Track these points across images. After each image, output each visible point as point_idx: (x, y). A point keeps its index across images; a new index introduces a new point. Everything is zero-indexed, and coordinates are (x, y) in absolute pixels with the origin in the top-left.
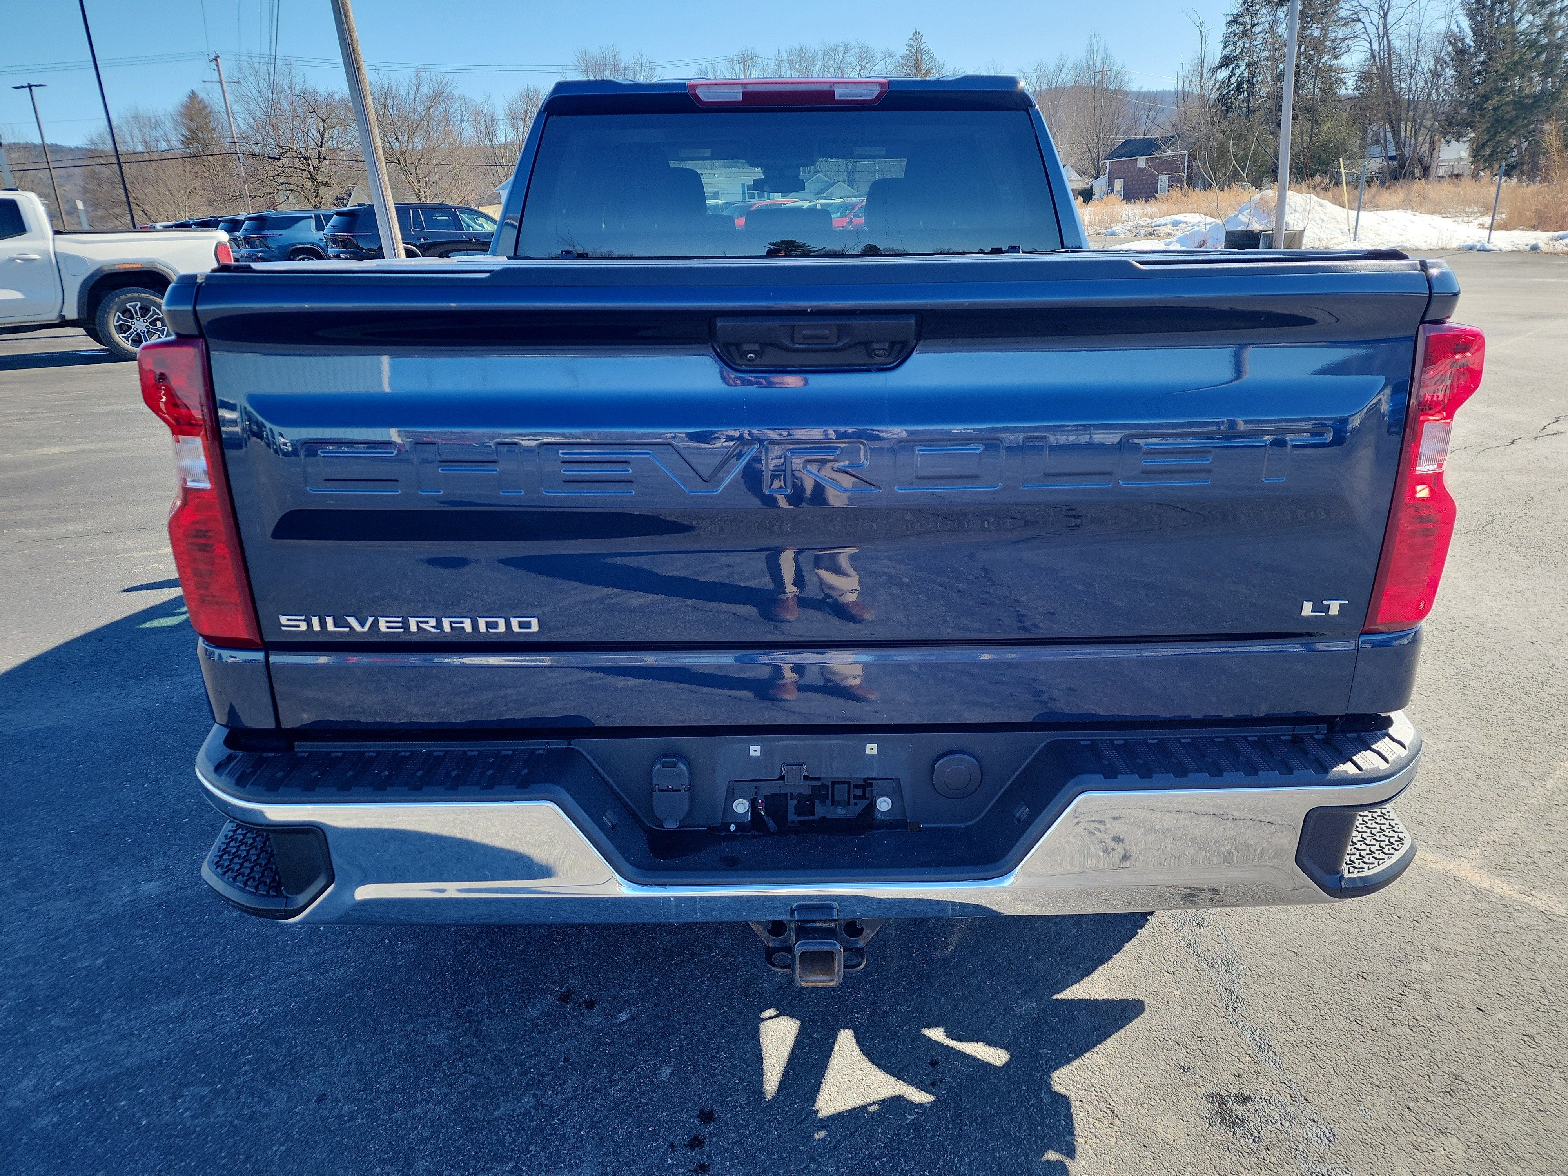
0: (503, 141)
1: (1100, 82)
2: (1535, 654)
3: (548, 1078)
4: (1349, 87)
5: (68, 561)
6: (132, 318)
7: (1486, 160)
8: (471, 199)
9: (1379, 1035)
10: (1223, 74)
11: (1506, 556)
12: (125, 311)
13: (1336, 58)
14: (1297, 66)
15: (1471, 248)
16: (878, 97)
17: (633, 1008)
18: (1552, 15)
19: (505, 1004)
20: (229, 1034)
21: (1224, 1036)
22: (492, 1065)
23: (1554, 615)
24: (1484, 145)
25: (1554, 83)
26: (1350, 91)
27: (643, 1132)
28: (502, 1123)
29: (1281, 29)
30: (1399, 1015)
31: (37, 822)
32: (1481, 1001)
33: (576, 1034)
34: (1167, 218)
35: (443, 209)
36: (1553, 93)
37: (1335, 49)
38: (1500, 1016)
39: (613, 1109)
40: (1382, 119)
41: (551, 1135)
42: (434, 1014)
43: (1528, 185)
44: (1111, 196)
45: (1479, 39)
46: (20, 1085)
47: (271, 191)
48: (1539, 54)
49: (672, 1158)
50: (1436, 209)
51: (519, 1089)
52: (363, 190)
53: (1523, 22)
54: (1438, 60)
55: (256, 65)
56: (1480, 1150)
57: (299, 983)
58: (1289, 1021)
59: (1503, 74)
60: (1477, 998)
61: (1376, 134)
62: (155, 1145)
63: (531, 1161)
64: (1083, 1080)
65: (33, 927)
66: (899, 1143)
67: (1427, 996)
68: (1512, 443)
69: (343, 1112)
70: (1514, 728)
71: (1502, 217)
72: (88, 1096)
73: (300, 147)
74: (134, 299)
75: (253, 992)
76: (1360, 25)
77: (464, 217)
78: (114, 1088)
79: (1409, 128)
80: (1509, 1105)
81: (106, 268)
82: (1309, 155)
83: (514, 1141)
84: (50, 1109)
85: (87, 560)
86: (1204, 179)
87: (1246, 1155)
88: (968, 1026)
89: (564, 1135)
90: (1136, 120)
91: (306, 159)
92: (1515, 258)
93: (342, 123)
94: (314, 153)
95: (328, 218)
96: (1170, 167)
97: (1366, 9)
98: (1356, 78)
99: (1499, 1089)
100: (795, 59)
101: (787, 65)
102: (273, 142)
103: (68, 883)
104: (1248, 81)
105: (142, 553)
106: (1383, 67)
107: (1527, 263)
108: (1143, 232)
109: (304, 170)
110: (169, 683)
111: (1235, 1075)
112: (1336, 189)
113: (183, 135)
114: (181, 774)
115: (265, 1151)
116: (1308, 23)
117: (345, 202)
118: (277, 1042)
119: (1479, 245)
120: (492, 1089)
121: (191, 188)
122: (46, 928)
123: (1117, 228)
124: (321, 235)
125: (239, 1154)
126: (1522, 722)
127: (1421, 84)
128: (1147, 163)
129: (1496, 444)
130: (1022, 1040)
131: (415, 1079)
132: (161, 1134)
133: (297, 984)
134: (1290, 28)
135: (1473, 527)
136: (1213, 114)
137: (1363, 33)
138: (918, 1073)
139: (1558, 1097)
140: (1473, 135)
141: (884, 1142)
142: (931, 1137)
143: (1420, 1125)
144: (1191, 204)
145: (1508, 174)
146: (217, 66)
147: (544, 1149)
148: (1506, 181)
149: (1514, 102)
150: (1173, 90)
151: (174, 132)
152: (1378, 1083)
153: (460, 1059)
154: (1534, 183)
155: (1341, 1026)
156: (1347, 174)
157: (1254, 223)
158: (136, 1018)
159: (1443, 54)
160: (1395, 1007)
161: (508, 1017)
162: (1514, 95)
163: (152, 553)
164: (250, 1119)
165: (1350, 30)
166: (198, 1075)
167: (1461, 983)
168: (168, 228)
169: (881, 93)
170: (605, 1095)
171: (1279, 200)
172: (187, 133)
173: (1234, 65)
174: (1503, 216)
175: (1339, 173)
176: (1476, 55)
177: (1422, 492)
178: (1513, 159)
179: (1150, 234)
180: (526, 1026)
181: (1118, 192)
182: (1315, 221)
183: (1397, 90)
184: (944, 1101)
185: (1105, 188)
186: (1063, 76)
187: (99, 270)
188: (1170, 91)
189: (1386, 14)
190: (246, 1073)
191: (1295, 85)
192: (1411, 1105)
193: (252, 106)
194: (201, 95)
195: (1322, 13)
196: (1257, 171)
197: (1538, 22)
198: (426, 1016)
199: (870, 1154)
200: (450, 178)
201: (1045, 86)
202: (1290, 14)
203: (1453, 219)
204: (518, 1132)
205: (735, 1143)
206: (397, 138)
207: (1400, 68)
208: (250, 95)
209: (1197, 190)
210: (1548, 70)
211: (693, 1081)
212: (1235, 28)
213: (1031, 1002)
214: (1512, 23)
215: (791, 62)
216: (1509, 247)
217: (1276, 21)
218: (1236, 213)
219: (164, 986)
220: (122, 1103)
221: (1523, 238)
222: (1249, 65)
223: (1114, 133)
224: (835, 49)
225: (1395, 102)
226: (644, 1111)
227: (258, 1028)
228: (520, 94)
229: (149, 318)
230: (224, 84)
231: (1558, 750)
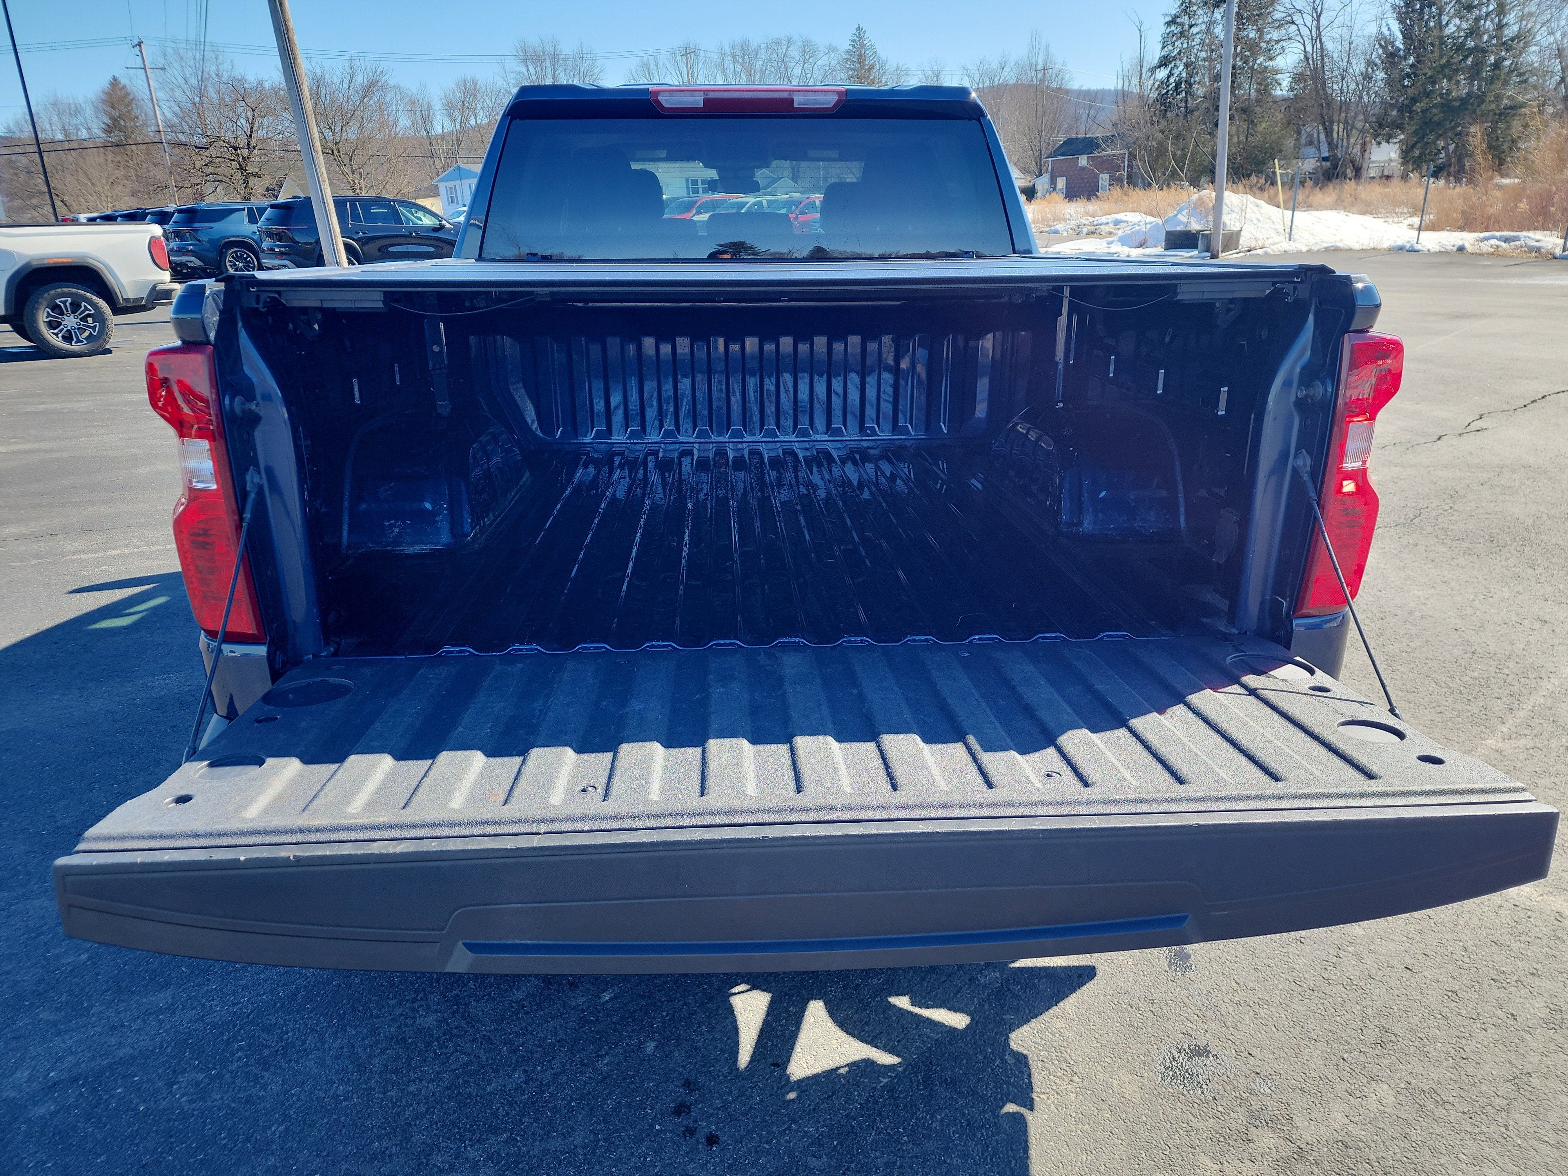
0: (440, 131)
1: (1042, 81)
2: (1459, 640)
3: (536, 1055)
4: (1283, 88)
5: (13, 564)
6: (62, 314)
7: (1414, 162)
8: (408, 192)
9: (1316, 993)
10: (1162, 74)
11: (1432, 548)
12: (55, 308)
13: (1271, 59)
14: (1234, 68)
15: (1401, 249)
16: (835, 105)
17: (616, 988)
18: (1477, 19)
19: (491, 987)
20: (220, 1023)
21: (1174, 999)
22: (482, 1044)
23: (1476, 603)
24: (1413, 147)
25: (1480, 86)
26: (1285, 92)
27: (632, 1101)
28: (495, 1098)
29: (1218, 30)
30: (1334, 974)
31: (7, 823)
32: (1409, 961)
33: (562, 1014)
34: (1109, 216)
35: (380, 201)
36: (1479, 96)
37: (1269, 50)
38: (1426, 973)
39: (602, 1081)
40: (1315, 121)
41: (543, 1106)
42: (421, 999)
43: (1455, 188)
44: (1054, 194)
45: (1408, 42)
46: (14, 1076)
47: (199, 181)
48: (1465, 58)
49: (660, 1125)
50: (1367, 209)
51: (509, 1066)
52: (294, 181)
53: (1451, 25)
54: (1369, 63)
55: (181, 51)
56: (1408, 1094)
57: (286, 972)
58: (1233, 983)
59: (1431, 77)
60: (1405, 958)
61: (1310, 135)
62: (155, 1128)
63: (525, 1132)
64: (1044, 1042)
65: (13, 925)
66: (874, 1103)
67: (1359, 956)
68: (1439, 439)
69: (339, 1092)
70: (1439, 709)
71: (1429, 218)
72: (83, 1085)
73: (229, 136)
74: (64, 294)
75: (240, 982)
76: (1293, 28)
77: (402, 210)
78: (108, 1078)
79: (1341, 130)
80: (1434, 1054)
81: (34, 263)
82: (1245, 155)
83: (508, 1114)
84: (46, 1098)
85: (33, 563)
86: (1143, 178)
87: (1196, 1105)
88: (936, 996)
89: (555, 1107)
90: (1077, 119)
91: (235, 149)
92: (1442, 259)
93: (272, 112)
94: (243, 143)
95: (262, 211)
96: (1111, 166)
97: (1300, 11)
98: (1290, 79)
99: (1426, 1040)
100: (738, 52)
101: (730, 58)
102: (200, 132)
103: (45, 882)
104: (1186, 81)
105: (90, 555)
106: (1316, 69)
107: (1453, 263)
108: (1085, 230)
109: (233, 160)
110: (130, 684)
111: (1184, 1034)
112: (1272, 190)
113: (104, 123)
114: (150, 774)
115: (264, 1131)
116: (1243, 24)
117: (276, 193)
118: (268, 1029)
119: (1408, 246)
120: (483, 1067)
121: (113, 177)
122: (26, 926)
123: (1060, 227)
124: (254, 228)
125: (239, 1135)
126: (1446, 704)
127: (1353, 86)
128: (1088, 162)
129: (1423, 440)
130: (986, 1007)
131: (407, 1059)
132: (160, 1118)
133: (284, 974)
134: (1227, 32)
135: (1402, 520)
136: (1152, 113)
137: (1297, 35)
138: (890, 1040)
139: (1479, 1046)
140: (1402, 137)
141: (860, 1104)
142: (904, 1098)
143: (1353, 1073)
144: (1132, 203)
145: (1436, 175)
146: (141, 52)
147: (536, 1120)
148: (1433, 183)
149: (1442, 105)
150: (1113, 88)
151: (95, 120)
152: (1315, 1037)
153: (450, 1040)
154: (1461, 185)
155: (1281, 987)
156: (1281, 174)
157: (1192, 222)
158: (125, 1010)
159: (1373, 57)
160: (1329, 968)
161: (494, 999)
162: (1442, 98)
163: (100, 555)
164: (247, 1101)
165: (1284, 32)
166: (192, 1062)
167: (1391, 946)
168: (92, 220)
169: (839, 101)
170: (593, 1069)
171: (1216, 200)
172: (108, 121)
173: (1173, 65)
174: (1432, 216)
175: (1274, 173)
176: (1405, 58)
177: (1349, 486)
178: (1440, 161)
179: (1093, 233)
180: (512, 1007)
181: (1061, 190)
182: (1251, 221)
183: (1330, 91)
184: (916, 1064)
185: (1047, 186)
186: (1005, 73)
187: (27, 265)
188: (1110, 90)
189: (1319, 17)
190: (240, 1059)
191: (1232, 86)
192: (1345, 1056)
193: (178, 93)
194: (124, 81)
195: (1257, 15)
196: (1195, 171)
197: (1465, 26)
198: (415, 1000)
199: (847, 1115)
200: (385, 171)
201: (987, 84)
202: (1226, 15)
203: (1383, 220)
204: (511, 1105)
205: (719, 1109)
206: (330, 128)
207: (1332, 71)
208: (175, 82)
209: (1136, 189)
210: (1475, 72)
211: (676, 1054)
212: (1173, 28)
213: (995, 972)
214: (1441, 27)
215: (733, 56)
216: (1437, 248)
217: (1212, 23)
218: (1176, 212)
219: (151, 980)
220: (119, 1090)
221: (1450, 239)
222: (1186, 65)
223: (1056, 131)
224: (778, 43)
225: (1327, 104)
226: (631, 1083)
227: (248, 1016)
228: (457, 84)
229: (80, 314)
230: (148, 70)
231: (1479, 729)
